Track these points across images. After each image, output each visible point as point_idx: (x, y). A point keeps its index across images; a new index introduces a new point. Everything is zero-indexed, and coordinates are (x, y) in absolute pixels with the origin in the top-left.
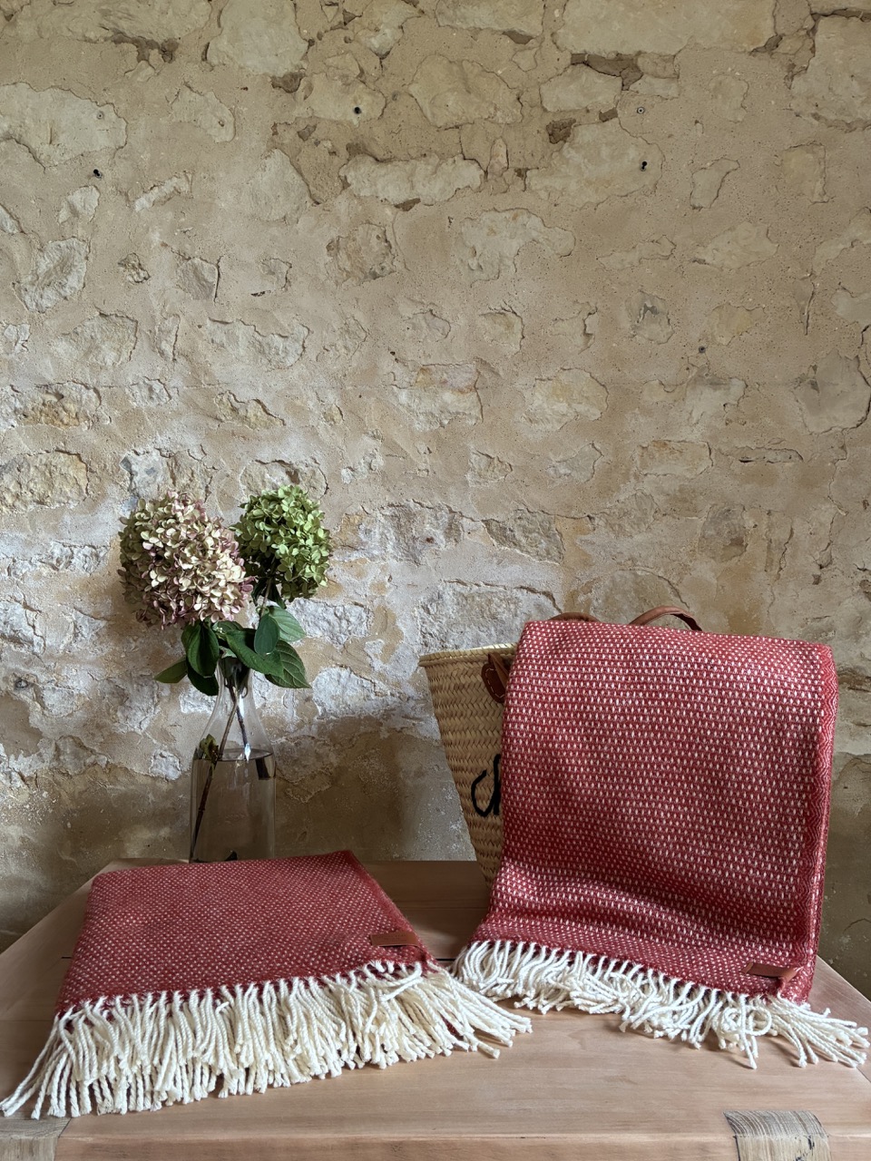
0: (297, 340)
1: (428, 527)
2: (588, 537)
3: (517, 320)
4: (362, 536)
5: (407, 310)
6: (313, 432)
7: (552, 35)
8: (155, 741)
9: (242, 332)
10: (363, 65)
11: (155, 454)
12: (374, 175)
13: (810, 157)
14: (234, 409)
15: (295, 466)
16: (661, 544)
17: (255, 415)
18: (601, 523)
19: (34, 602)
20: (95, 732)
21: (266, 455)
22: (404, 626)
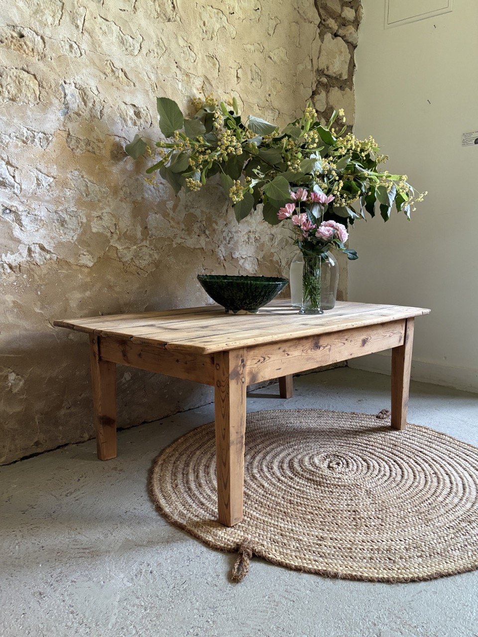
0: (138, 42)
3: (217, 63)
5: (181, 42)
8: (79, 247)
9: (115, 28)
13: (296, 27)
14: (113, 71)
20: (50, 240)
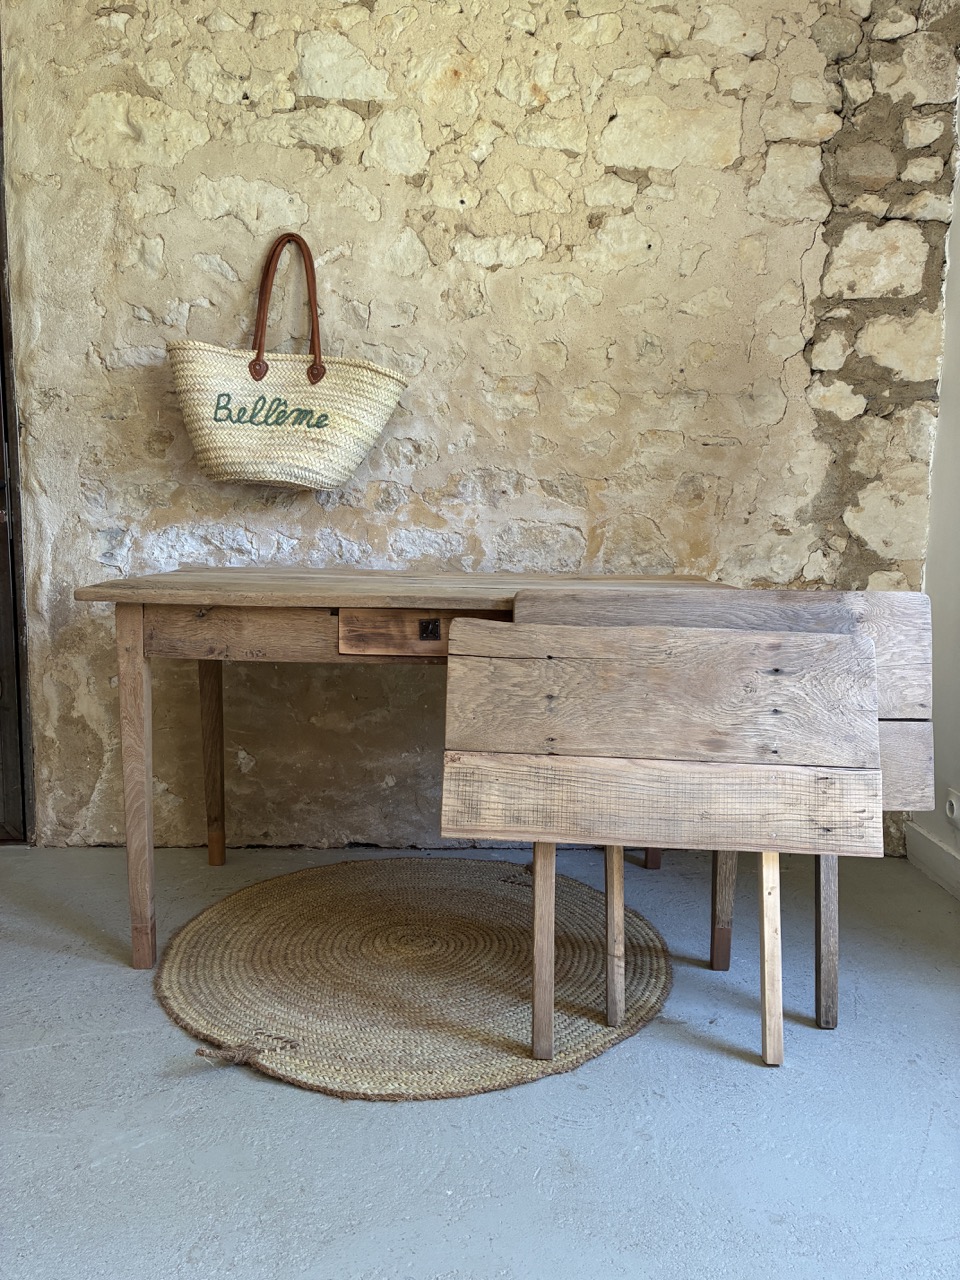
0: (420, 358)
1: (503, 484)
2: (605, 492)
3: (564, 348)
4: (460, 489)
5: (493, 340)
6: (430, 419)
7: (593, 152)
9: (384, 352)
10: (467, 170)
12: (472, 247)
13: (757, 243)
15: (418, 442)
16: (650, 497)
18: (613, 483)
19: (251, 527)
21: (400, 434)
22: (489, 549)
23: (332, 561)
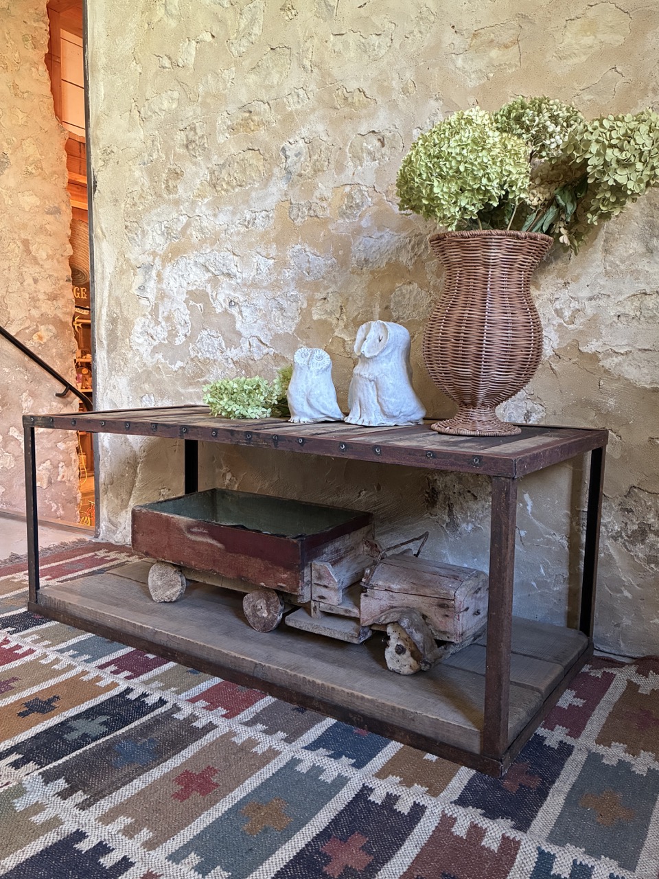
6: (394, 104)
11: (301, 143)
15: (382, 134)
17: (359, 100)
19: (237, 251)
21: (363, 129)
23: (301, 279)
